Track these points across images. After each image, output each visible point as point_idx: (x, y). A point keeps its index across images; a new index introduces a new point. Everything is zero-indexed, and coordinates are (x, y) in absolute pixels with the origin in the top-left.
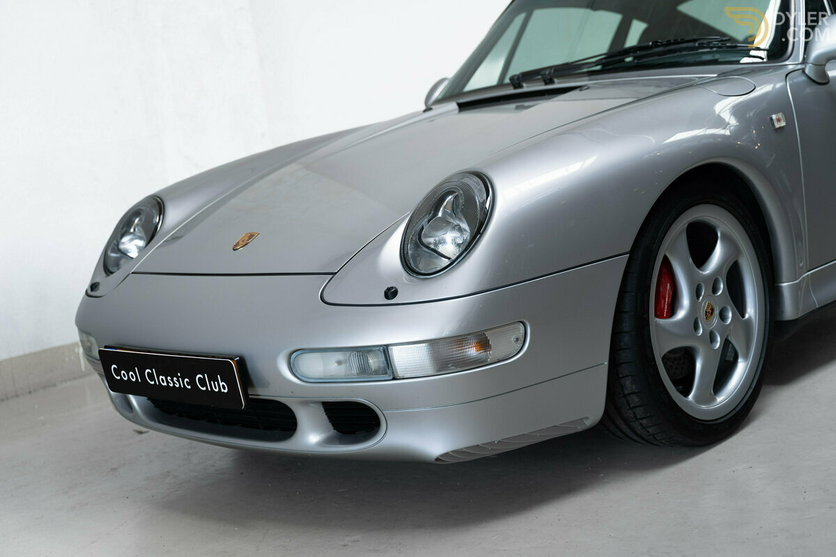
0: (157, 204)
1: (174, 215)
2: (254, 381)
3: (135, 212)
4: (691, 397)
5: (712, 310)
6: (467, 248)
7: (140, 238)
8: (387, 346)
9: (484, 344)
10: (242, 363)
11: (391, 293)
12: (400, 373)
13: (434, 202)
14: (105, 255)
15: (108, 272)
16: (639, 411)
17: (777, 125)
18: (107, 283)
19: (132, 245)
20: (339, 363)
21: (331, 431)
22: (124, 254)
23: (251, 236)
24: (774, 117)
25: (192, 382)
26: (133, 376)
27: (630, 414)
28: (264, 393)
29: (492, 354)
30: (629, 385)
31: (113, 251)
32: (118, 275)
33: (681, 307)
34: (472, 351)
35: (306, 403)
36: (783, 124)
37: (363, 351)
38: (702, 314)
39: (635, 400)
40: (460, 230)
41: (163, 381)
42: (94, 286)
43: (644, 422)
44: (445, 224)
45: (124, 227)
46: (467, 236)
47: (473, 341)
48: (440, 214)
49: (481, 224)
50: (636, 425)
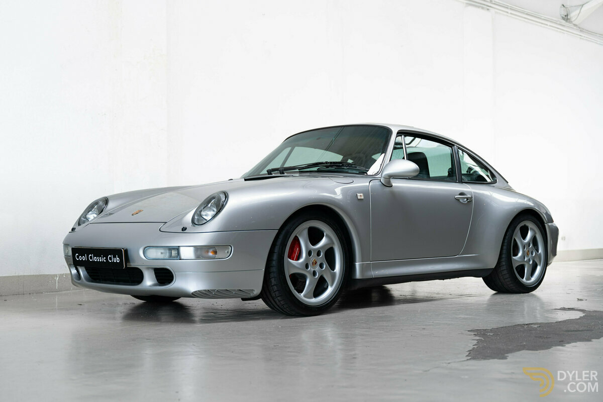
0: (106, 201)
1: (111, 205)
2: (130, 259)
3: (96, 203)
4: (302, 294)
5: (316, 263)
6: (214, 217)
7: (96, 214)
8: (179, 246)
9: (215, 252)
10: (126, 251)
11: (184, 229)
12: (182, 257)
13: (208, 201)
14: (80, 219)
15: (79, 225)
16: (277, 293)
17: (359, 198)
18: (78, 228)
19: (91, 216)
20: (162, 253)
21: (156, 282)
22: (87, 219)
23: (140, 211)
24: (358, 194)
25: (107, 259)
26: (84, 258)
27: (273, 295)
28: (133, 265)
29: (217, 256)
30: (273, 281)
31: (84, 218)
32: (83, 225)
33: (302, 257)
34: (211, 254)
35: (148, 268)
36: (362, 198)
37: (171, 249)
38: (311, 263)
39: (275, 288)
40: (213, 211)
41: (95, 259)
42: (73, 229)
43: (279, 298)
44: (210, 209)
45: (90, 208)
46: (214, 213)
47: (211, 250)
48: (209, 206)
49: (221, 209)
50: (276, 300)
